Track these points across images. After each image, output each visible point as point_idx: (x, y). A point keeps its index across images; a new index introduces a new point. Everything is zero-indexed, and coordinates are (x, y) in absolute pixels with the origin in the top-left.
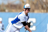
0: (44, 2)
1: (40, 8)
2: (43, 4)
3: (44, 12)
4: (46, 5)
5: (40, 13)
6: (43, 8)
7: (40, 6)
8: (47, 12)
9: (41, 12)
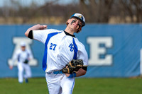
3: (132, 21)
5: (123, 24)
8: (138, 22)
9: (126, 22)
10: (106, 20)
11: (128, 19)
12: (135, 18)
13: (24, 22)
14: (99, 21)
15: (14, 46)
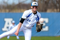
3: (57, 11)
9: (54, 11)
10: (46, 11)
11: (55, 10)
12: (58, 10)
13: (9, 11)
14: (42, 11)
15: (5, 22)
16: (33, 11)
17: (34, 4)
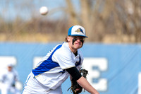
0: (129, 15)
1: (120, 32)
2: (127, 20)
3: (130, 41)
4: (134, 22)
5: (119, 43)
6: (126, 31)
7: (118, 24)
8: (136, 41)
9: (122, 41)
10: (100, 39)
14: (92, 40)
16: (73, 48)
17: (77, 31)
